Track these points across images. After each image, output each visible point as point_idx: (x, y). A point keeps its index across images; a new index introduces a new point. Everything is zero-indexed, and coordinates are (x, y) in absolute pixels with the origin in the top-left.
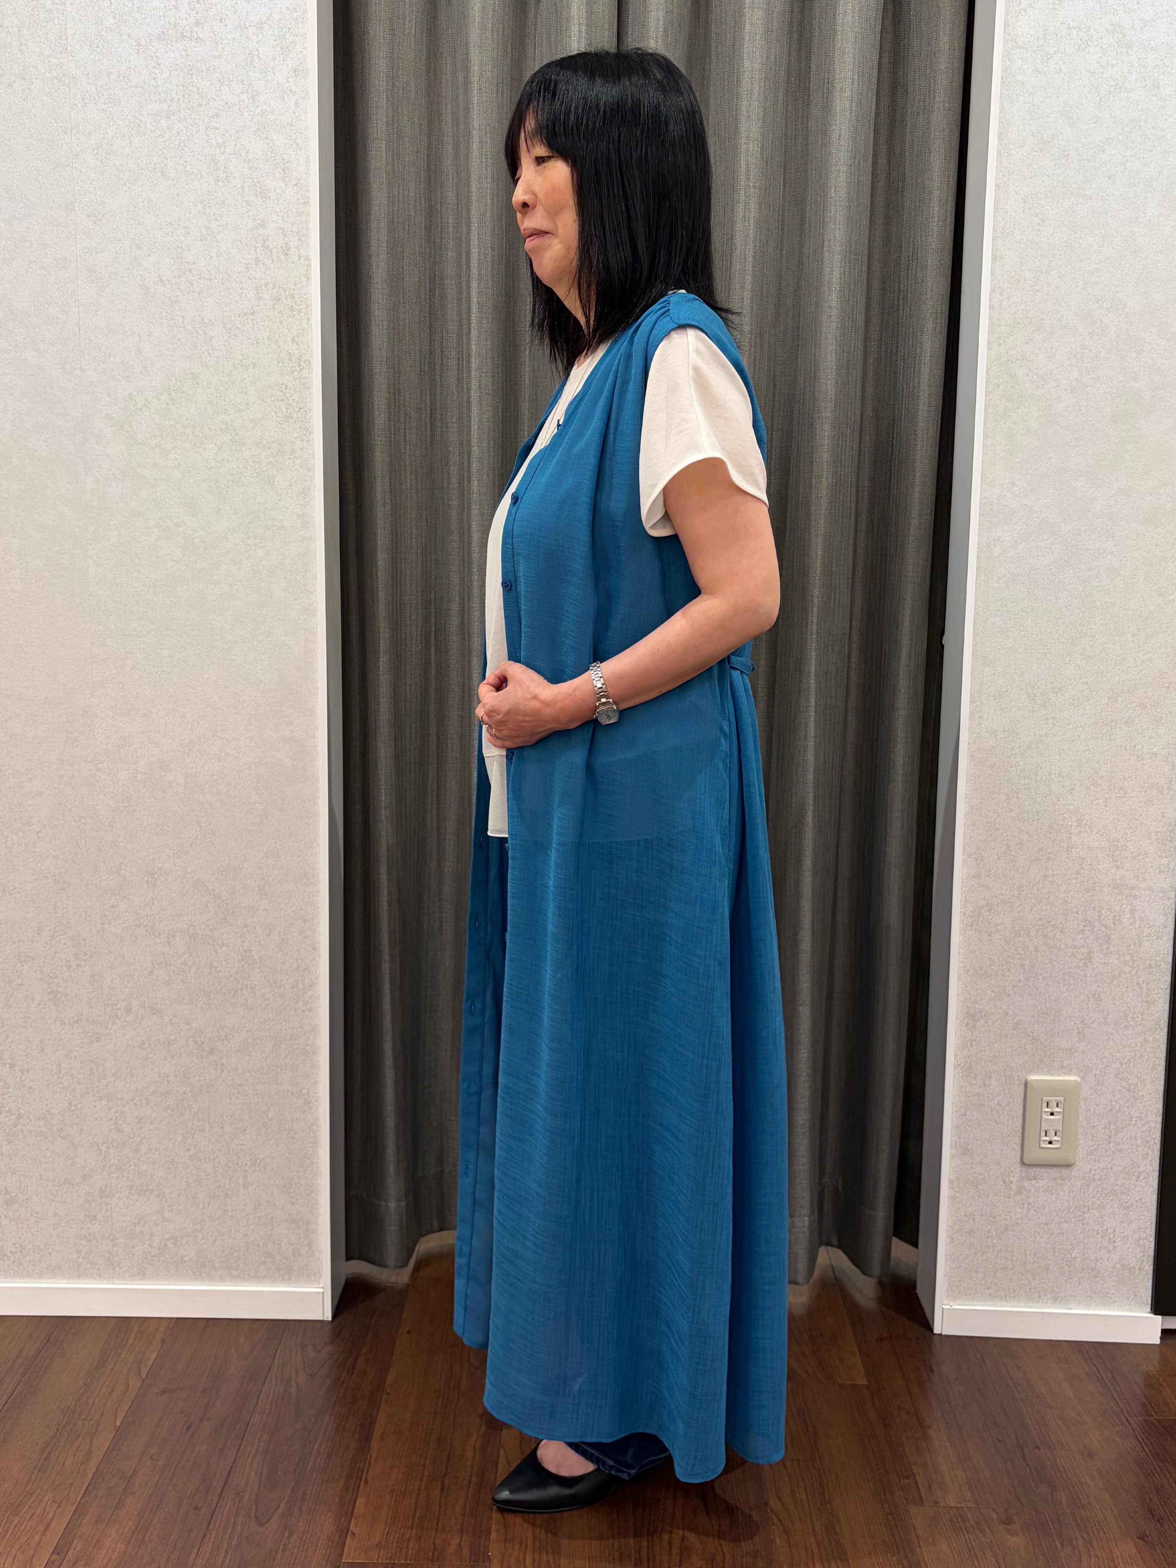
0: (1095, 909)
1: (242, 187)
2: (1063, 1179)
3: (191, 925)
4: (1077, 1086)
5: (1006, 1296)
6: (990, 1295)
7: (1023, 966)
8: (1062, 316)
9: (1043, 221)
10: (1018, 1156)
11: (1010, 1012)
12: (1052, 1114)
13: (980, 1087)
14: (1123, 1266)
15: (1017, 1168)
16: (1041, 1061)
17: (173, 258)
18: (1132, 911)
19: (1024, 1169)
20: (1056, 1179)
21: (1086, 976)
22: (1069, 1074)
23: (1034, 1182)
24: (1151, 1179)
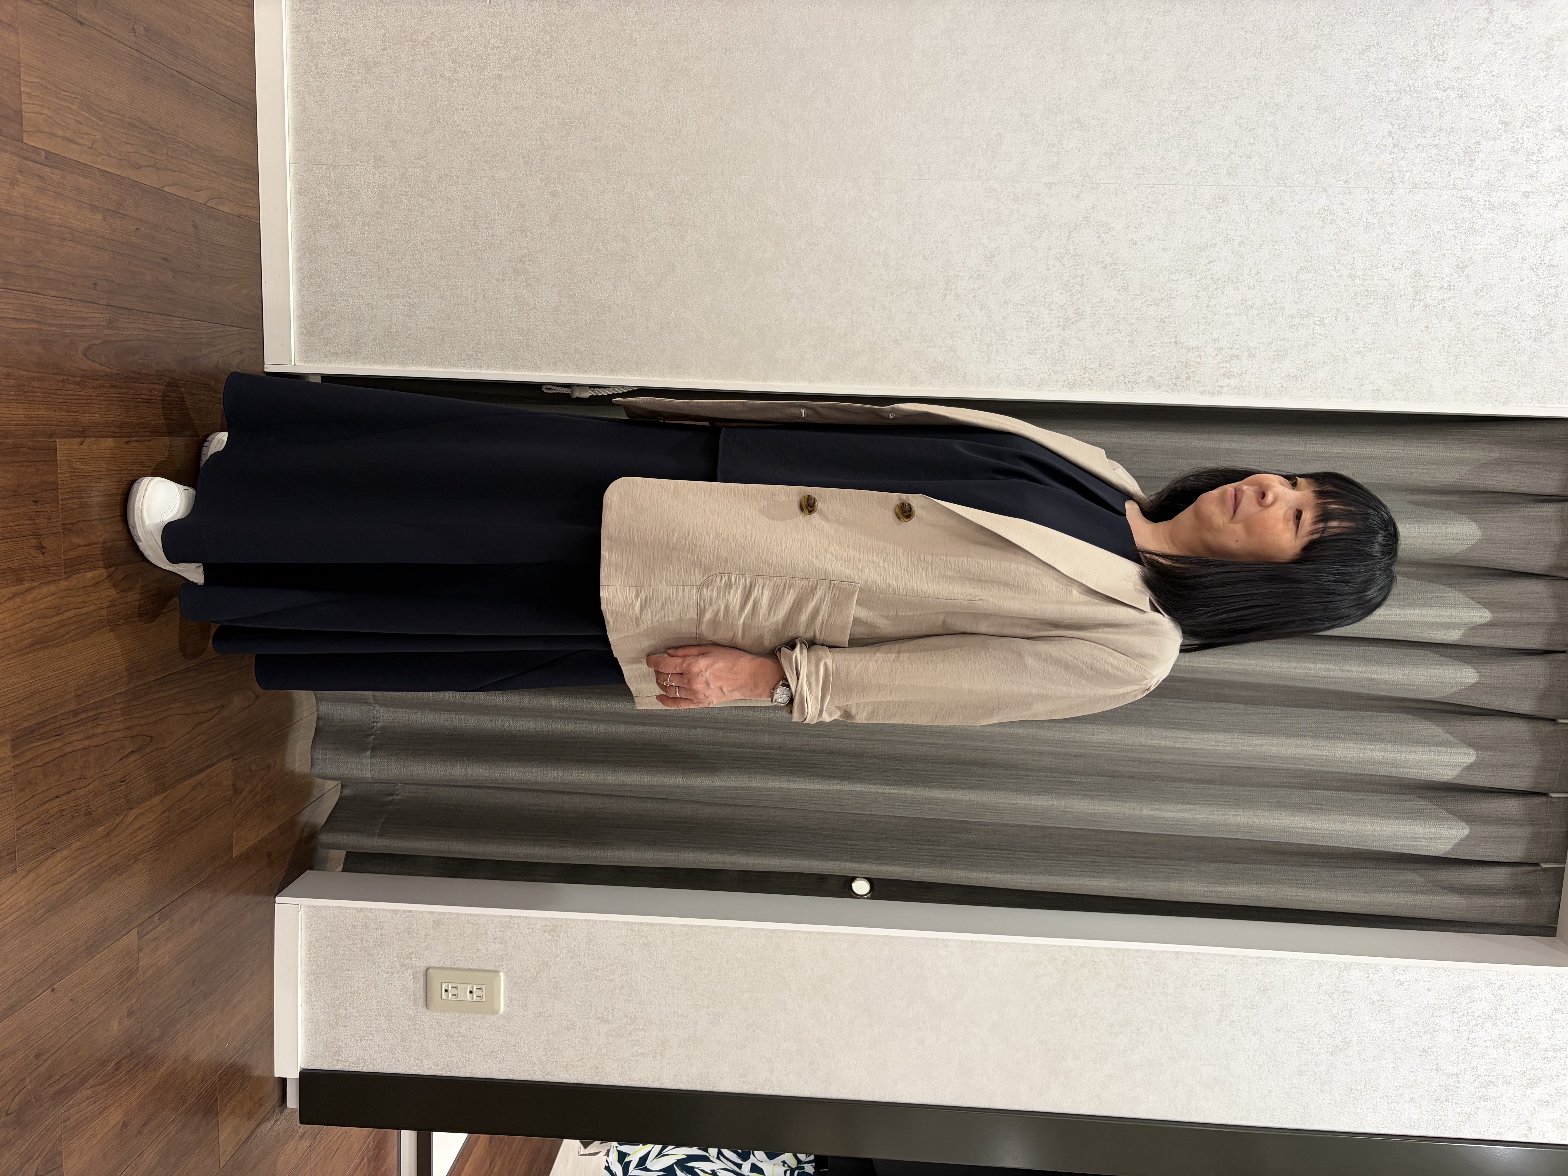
0: (645, 1025)
1: (1284, 339)
2: (414, 1000)
3: (633, 257)
4: (495, 1012)
5: (311, 954)
6: (311, 942)
7: (597, 970)
8: (1128, 1003)
9: (1203, 990)
10: (433, 965)
11: (557, 960)
12: (471, 992)
13: (493, 935)
14: (340, 1047)
15: (424, 965)
16: (516, 983)
17: (1229, 274)
18: (643, 1054)
19: (423, 969)
20: (414, 994)
21: (588, 1018)
22: (505, 1005)
23: (412, 977)
24: (416, 1068)
